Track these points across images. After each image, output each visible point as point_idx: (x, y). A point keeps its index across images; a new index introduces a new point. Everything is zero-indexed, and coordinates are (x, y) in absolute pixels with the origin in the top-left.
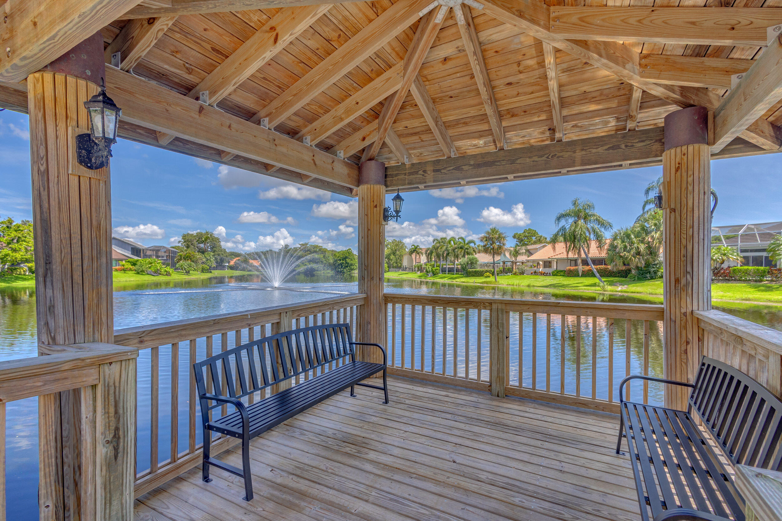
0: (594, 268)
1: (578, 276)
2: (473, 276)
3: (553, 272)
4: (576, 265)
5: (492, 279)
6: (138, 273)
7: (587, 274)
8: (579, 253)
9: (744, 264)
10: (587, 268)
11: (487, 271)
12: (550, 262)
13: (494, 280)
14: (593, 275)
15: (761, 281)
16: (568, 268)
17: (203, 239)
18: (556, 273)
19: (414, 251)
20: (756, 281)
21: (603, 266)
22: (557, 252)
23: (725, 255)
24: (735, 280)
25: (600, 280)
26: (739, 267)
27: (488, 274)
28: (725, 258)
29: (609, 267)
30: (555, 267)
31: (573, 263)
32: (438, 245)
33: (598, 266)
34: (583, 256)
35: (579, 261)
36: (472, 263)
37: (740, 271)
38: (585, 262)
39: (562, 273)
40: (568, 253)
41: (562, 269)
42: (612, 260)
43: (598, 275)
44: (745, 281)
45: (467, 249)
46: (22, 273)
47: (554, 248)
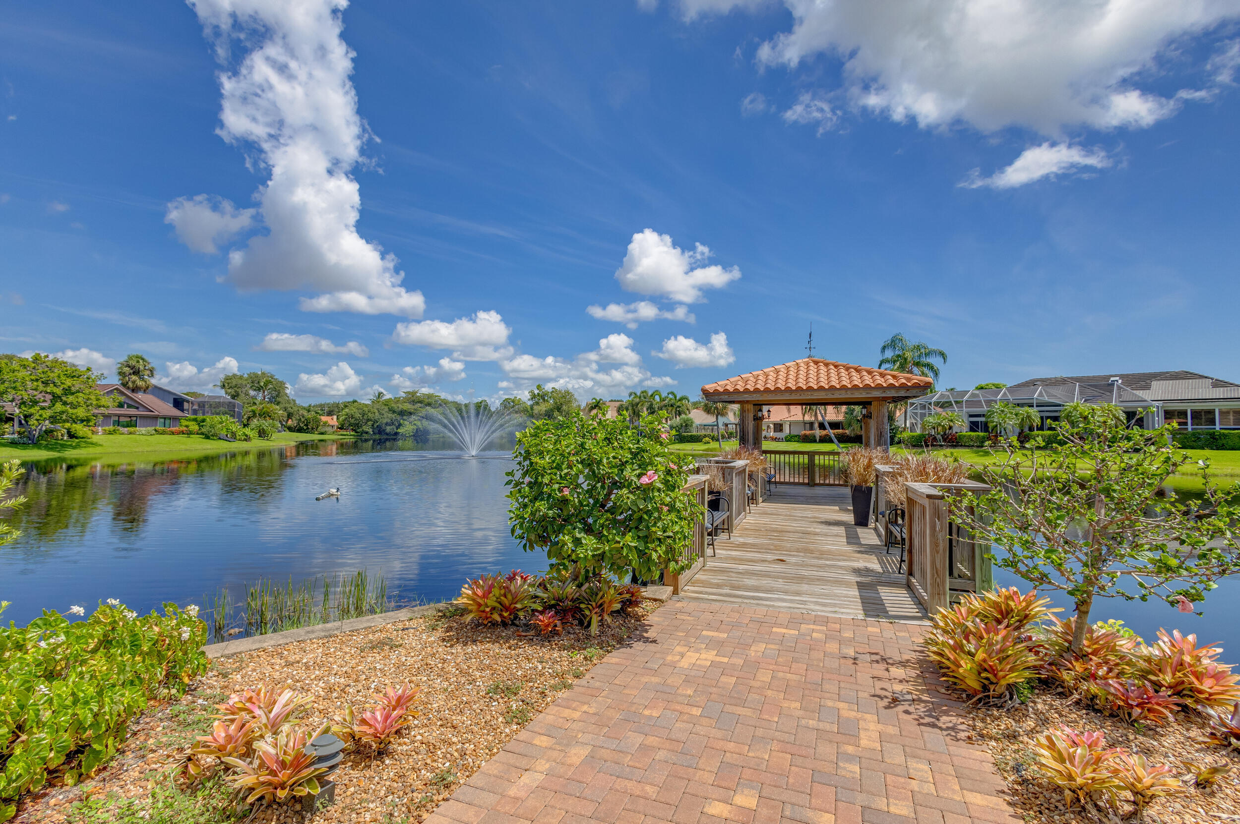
0: (831, 432)
1: (815, 441)
2: (689, 441)
3: (786, 438)
4: (812, 428)
5: (714, 445)
6: (207, 437)
7: (825, 440)
8: (816, 415)
9: (972, 430)
10: (824, 433)
11: (705, 436)
12: (781, 425)
13: (718, 446)
14: (831, 441)
15: (982, 447)
16: (803, 432)
17: (262, 384)
18: (789, 439)
19: (596, 406)
20: (978, 447)
21: (840, 431)
22: (792, 414)
23: (952, 421)
24: (961, 446)
25: (838, 446)
26: (964, 433)
27: (707, 439)
28: (951, 424)
29: (847, 432)
30: (788, 431)
31: (808, 426)
32: (637, 400)
33: (836, 431)
34: (820, 418)
35: (816, 425)
36: (687, 425)
37: (965, 436)
38: (822, 426)
39: (796, 439)
40: (804, 415)
41: (796, 434)
42: (850, 425)
43: (835, 440)
44: (968, 446)
45: (679, 407)
46: (60, 437)
47: (789, 411)
